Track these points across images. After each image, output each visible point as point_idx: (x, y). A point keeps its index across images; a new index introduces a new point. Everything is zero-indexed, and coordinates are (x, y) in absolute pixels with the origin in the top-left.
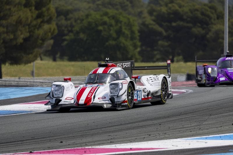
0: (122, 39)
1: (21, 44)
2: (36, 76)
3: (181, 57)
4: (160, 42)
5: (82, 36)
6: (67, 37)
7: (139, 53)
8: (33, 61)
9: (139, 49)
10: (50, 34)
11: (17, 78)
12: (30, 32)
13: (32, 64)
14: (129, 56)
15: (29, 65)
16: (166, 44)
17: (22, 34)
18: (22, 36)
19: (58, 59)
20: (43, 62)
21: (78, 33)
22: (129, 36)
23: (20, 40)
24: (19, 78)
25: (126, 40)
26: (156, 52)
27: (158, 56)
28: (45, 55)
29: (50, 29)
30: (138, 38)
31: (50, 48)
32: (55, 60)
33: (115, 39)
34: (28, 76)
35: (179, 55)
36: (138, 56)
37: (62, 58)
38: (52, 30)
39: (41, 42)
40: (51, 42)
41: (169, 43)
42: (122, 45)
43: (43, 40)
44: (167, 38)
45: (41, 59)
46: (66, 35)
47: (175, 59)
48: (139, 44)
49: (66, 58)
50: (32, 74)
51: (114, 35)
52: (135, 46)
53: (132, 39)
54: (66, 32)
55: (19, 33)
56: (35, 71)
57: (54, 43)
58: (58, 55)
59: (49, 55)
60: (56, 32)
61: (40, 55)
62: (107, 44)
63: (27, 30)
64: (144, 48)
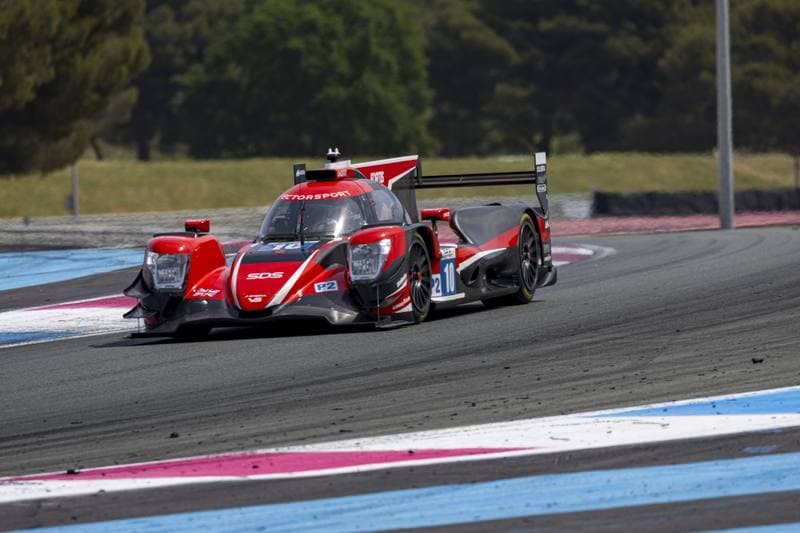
0: (371, 81)
1: (30, 105)
2: (81, 213)
3: (573, 138)
4: (501, 89)
5: (234, 72)
6: (185, 79)
7: (432, 126)
8: (71, 160)
9: (428, 114)
10: (124, 69)
11: (20, 219)
12: (57, 64)
13: (67, 171)
14: (398, 138)
15: (57, 174)
16: (521, 93)
17: (30, 72)
18: (32, 79)
19: (154, 153)
20: (104, 164)
21: (220, 63)
22: (395, 68)
23: (26, 94)
24: (26, 222)
25: (385, 84)
26: (487, 124)
27: (497, 136)
28: (113, 141)
29: (126, 53)
30: (425, 74)
31: (128, 116)
32: (144, 156)
33: (346, 82)
34: (56, 213)
35: (565, 129)
36: (426, 137)
37: (168, 149)
38: (133, 54)
39: (96, 97)
40: (132, 95)
41: (532, 88)
42: (372, 100)
43: (104, 90)
44: (525, 73)
45: (100, 157)
46: (182, 71)
47: (555, 142)
48: (428, 94)
49: (183, 147)
50: (70, 205)
51: (344, 67)
52: (416, 104)
53: (405, 78)
54: (178, 61)
55: (20, 68)
56: (78, 195)
57: (141, 98)
58: (155, 141)
59: (126, 142)
60: (147, 60)
61: (93, 140)
62: (320, 96)
63: (49, 59)
64: (446, 108)
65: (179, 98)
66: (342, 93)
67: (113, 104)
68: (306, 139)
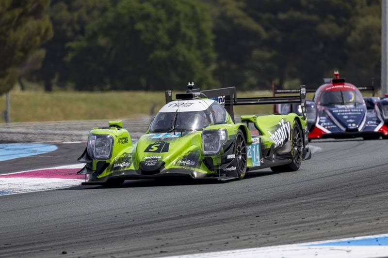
0: (181, 48)
2: (11, 122)
4: (256, 53)
5: (102, 41)
6: (73, 45)
7: (215, 73)
8: (7, 91)
9: (213, 67)
10: (38, 39)
13: (4, 97)
16: (268, 55)
19: (54, 87)
20: (26, 93)
21: (95, 35)
22: (195, 40)
25: (189, 49)
26: (247, 73)
27: (253, 80)
28: (30, 80)
29: (39, 28)
30: (212, 44)
31: (39, 66)
32: (48, 89)
33: (167, 48)
35: (293, 76)
36: (211, 80)
37: (62, 84)
38: (43, 31)
39: (21, 54)
40: (42, 53)
41: (274, 53)
42: (181, 58)
43: (26, 51)
44: (269, 44)
45: (23, 88)
46: (71, 40)
47: (286, 85)
48: (213, 55)
49: (70, 85)
50: (5, 117)
51: (166, 40)
52: (206, 61)
53: (200, 46)
54: (69, 34)
56: (10, 111)
57: (47, 55)
58: (55, 80)
59: (38, 81)
60: (51, 34)
61: (19, 79)
62: (151, 56)
64: (224, 63)
65: (69, 57)
66: (164, 54)
67: (31, 58)
68: (143, 81)
